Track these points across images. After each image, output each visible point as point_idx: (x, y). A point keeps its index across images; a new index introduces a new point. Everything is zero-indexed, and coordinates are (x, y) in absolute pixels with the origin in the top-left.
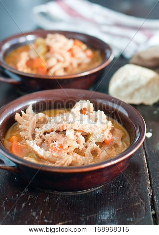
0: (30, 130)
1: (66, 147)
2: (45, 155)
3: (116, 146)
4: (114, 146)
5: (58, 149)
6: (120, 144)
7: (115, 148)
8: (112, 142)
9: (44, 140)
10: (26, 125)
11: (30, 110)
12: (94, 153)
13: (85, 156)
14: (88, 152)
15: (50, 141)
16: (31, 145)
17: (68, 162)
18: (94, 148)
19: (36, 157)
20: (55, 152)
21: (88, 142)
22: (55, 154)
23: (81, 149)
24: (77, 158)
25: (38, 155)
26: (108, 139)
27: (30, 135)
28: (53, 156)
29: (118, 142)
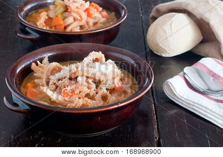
0: (44, 77)
1: (77, 92)
2: (57, 99)
3: (125, 92)
4: (124, 92)
5: (70, 94)
6: (129, 91)
7: (124, 94)
8: (121, 89)
9: (57, 87)
10: (41, 73)
11: (46, 60)
12: (104, 98)
13: (95, 100)
14: (98, 97)
15: (62, 87)
16: (45, 90)
17: (78, 105)
18: (104, 94)
19: (49, 101)
20: (67, 96)
21: (99, 88)
22: (67, 99)
23: (91, 94)
24: (87, 102)
25: (50, 99)
26: (117, 86)
27: (44, 82)
28: (65, 100)
29: (127, 89)
